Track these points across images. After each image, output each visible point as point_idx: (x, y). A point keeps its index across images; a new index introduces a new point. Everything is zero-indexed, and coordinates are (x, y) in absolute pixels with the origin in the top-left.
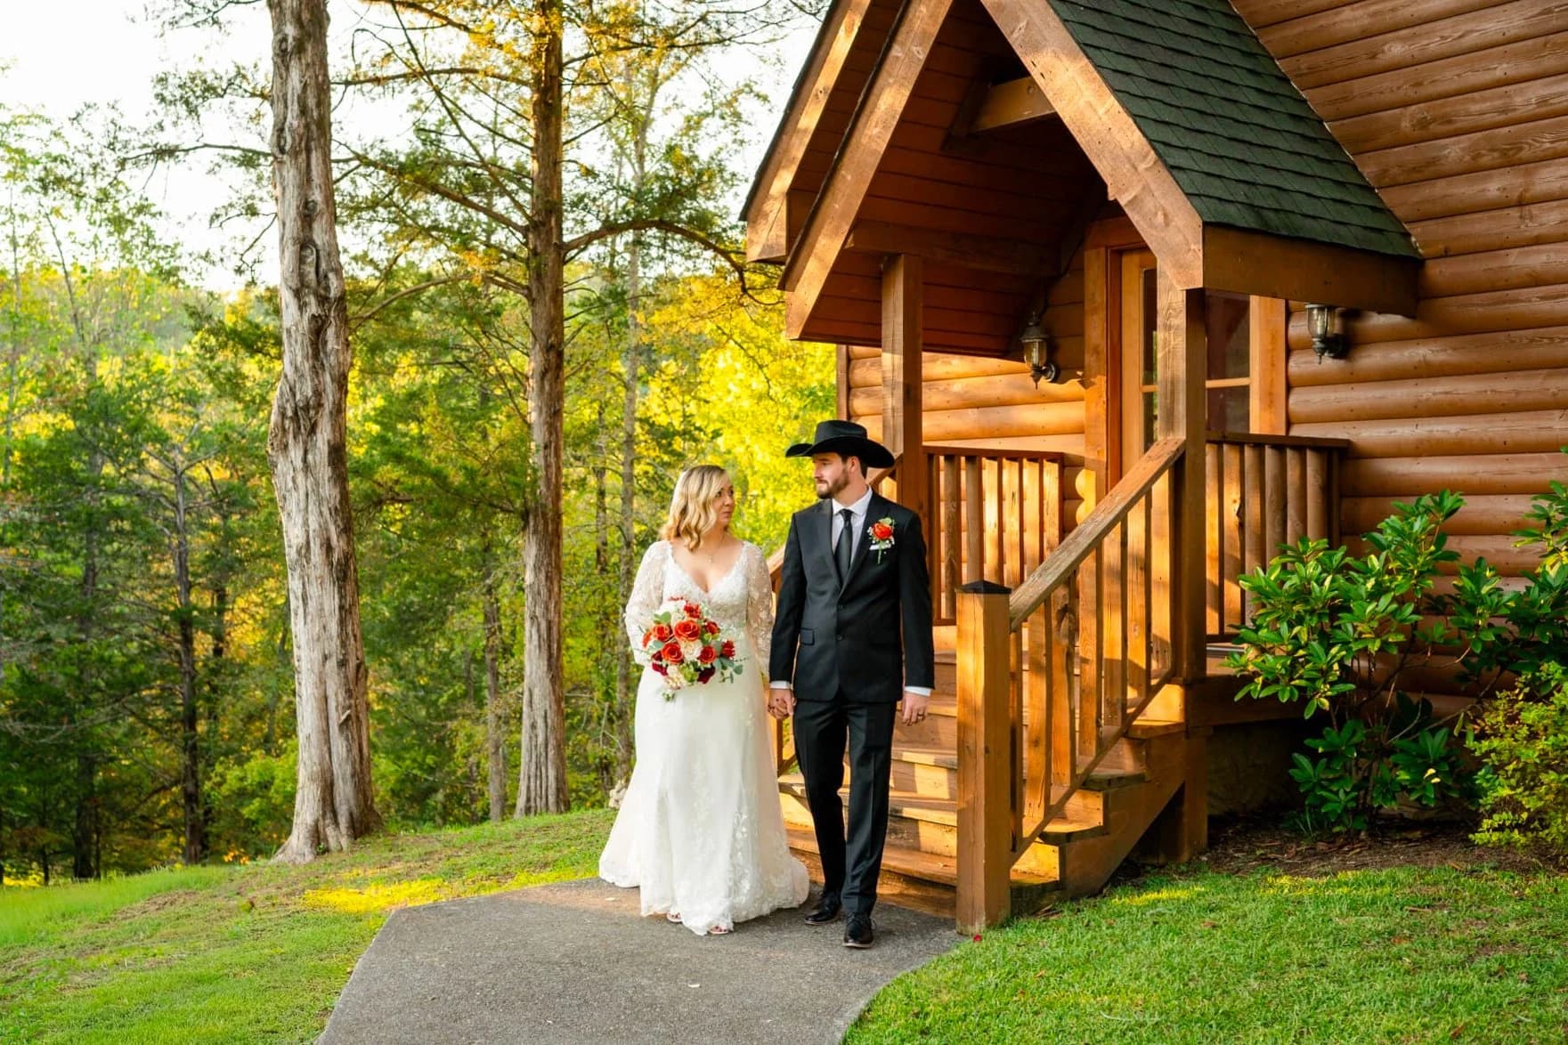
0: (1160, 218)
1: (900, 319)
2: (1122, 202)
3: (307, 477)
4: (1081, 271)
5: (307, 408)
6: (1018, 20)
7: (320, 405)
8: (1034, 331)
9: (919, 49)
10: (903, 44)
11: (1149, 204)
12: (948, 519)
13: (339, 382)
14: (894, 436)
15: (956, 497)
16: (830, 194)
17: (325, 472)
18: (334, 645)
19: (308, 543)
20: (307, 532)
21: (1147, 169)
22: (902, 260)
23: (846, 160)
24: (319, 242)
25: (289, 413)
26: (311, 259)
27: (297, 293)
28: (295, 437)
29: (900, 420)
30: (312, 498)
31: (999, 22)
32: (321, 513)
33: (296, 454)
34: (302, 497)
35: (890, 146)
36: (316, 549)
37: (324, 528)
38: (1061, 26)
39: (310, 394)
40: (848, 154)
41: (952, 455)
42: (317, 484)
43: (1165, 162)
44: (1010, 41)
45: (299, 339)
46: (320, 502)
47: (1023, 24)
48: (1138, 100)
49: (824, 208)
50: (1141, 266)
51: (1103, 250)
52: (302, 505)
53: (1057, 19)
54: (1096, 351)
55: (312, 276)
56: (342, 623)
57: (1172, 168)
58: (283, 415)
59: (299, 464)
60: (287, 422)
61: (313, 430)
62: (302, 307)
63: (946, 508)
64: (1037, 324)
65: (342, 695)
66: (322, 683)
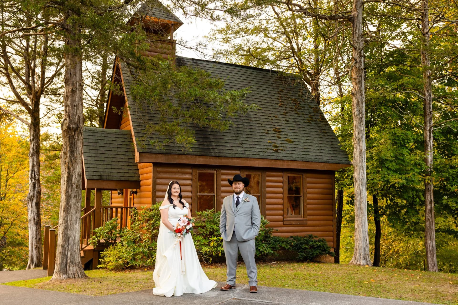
5: (32, 197)
7: (34, 196)
17: (35, 207)
18: (34, 236)
20: (31, 217)
24: (35, 170)
25: (29, 197)
26: (34, 173)
27: (31, 178)
28: (30, 202)
30: (32, 211)
32: (34, 214)
33: (30, 204)
36: (32, 219)
37: (34, 216)
39: (32, 194)
42: (33, 209)
45: (31, 186)
46: (34, 212)
55: (34, 176)
56: (36, 232)
59: (30, 206)
60: (29, 199)
61: (33, 200)
62: (32, 181)
65: (36, 243)
66: (32, 241)
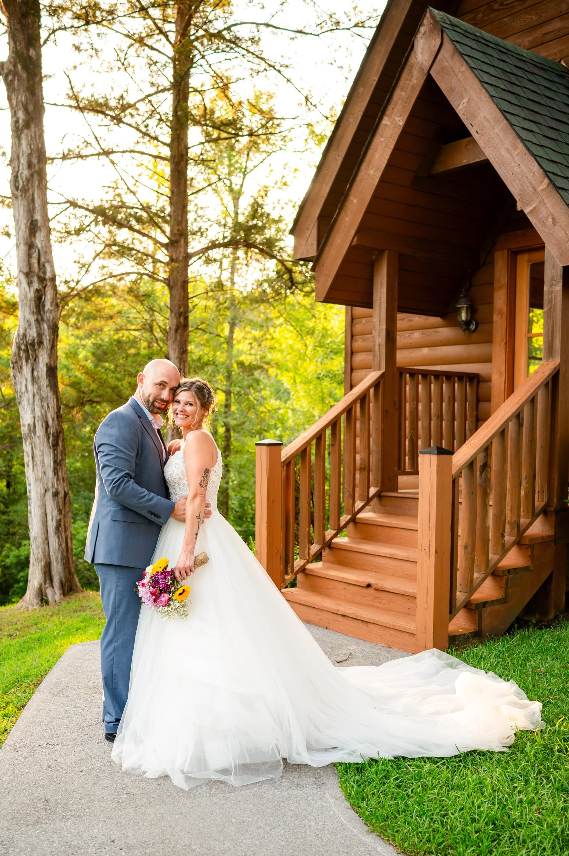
0: (550, 220)
1: (385, 290)
2: (526, 211)
3: (33, 385)
4: (493, 263)
5: (33, 344)
6: (462, 97)
7: (41, 343)
8: (463, 300)
9: (400, 119)
10: (390, 117)
11: (543, 212)
12: (411, 412)
13: (53, 329)
14: (380, 362)
15: (416, 399)
16: (343, 213)
17: (44, 382)
18: (50, 484)
19: (34, 424)
20: (34, 418)
21: (542, 190)
22: (386, 254)
23: (353, 191)
24: (39, 246)
25: (23, 347)
26: (35, 255)
27: (27, 275)
28: (27, 361)
29: (383, 351)
30: (37, 398)
31: (450, 99)
32: (42, 406)
33: (26, 370)
34: (31, 396)
35: (382, 180)
36: (39, 427)
37: (43, 415)
38: (490, 100)
39: (35, 335)
40: (355, 187)
41: (413, 374)
42: (39, 389)
43: (554, 185)
44: (457, 111)
45: (28, 303)
46: (42, 400)
47: (465, 100)
48: (537, 147)
49: (339, 220)
50: (529, 261)
51: (506, 251)
52: (31, 401)
53: (487, 95)
54: (500, 312)
55: (36, 265)
56: (55, 470)
57: (559, 189)
58: (19, 348)
59: (29, 377)
60: (21, 352)
61: (37, 357)
62: (30, 284)
63: (410, 405)
64: (465, 296)
65: (56, 512)
66: (44, 505)
